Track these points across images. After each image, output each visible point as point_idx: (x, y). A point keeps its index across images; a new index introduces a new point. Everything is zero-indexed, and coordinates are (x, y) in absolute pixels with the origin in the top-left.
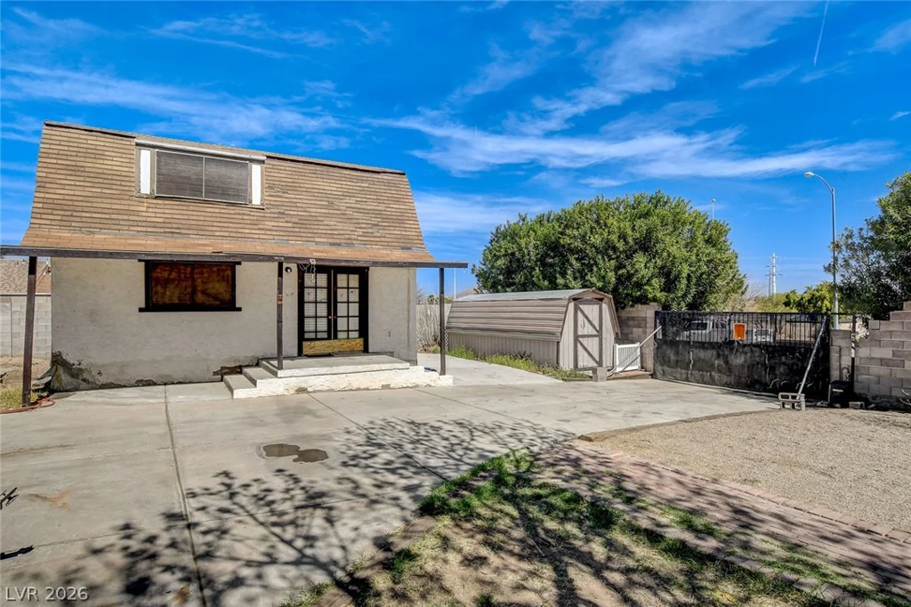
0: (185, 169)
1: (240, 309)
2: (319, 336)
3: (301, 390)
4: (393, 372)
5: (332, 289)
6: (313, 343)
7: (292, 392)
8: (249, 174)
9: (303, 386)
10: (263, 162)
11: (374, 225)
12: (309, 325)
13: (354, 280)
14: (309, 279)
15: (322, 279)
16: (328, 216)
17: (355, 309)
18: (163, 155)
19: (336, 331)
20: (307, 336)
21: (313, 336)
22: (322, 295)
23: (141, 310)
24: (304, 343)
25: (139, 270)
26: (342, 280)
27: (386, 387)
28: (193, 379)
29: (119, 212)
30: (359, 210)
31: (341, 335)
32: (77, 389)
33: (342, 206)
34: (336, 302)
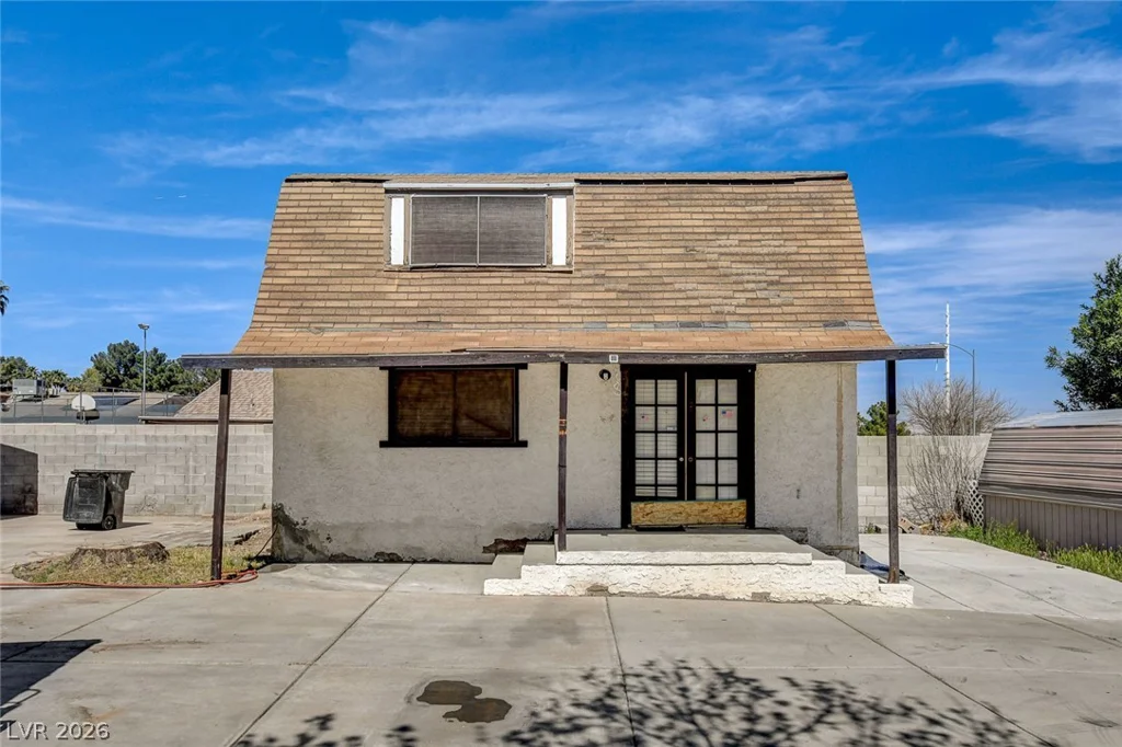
0: (452, 219)
1: (524, 444)
2: (663, 492)
3: (597, 590)
4: (777, 569)
5: (686, 407)
6: (649, 506)
7: (581, 591)
8: (549, 217)
9: (604, 582)
10: (569, 192)
11: (771, 283)
12: (644, 472)
13: (729, 390)
14: (644, 390)
15: (668, 390)
16: (685, 273)
17: (729, 445)
18: (423, 200)
19: (693, 485)
20: (639, 492)
21: (650, 492)
22: (668, 418)
23: (383, 444)
24: (634, 506)
25: (379, 382)
26: (705, 390)
27: (762, 597)
28: (453, 556)
29: (360, 296)
30: (743, 258)
31: (703, 493)
32: (300, 560)
33: (712, 252)
34: (693, 432)
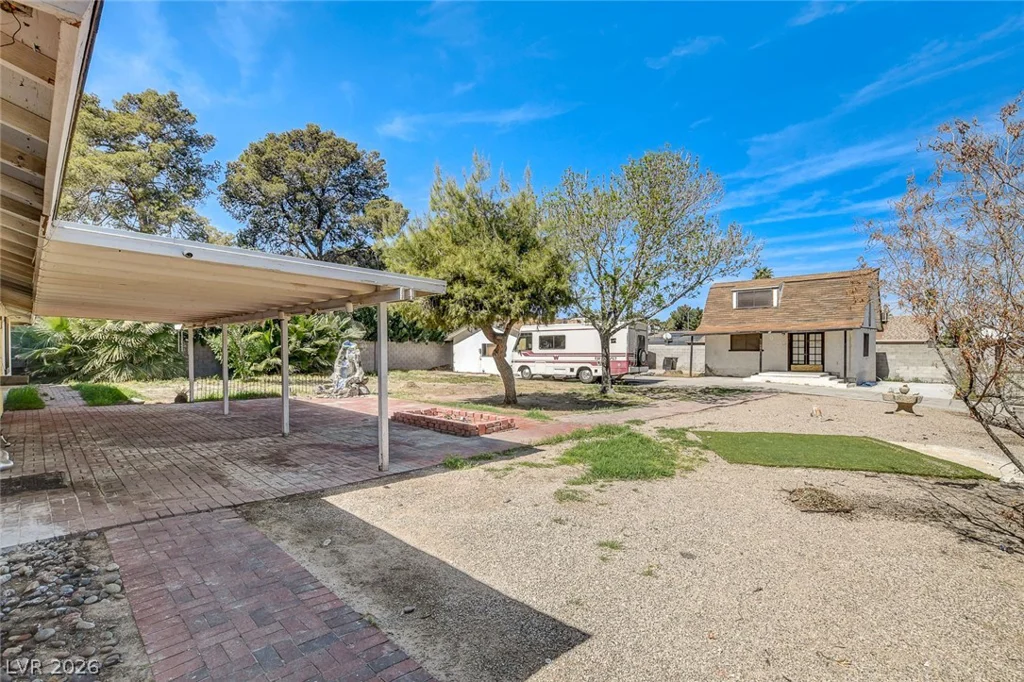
0: (747, 297)
1: (763, 350)
2: (799, 362)
5: (807, 342)
6: (796, 366)
8: (772, 295)
10: (778, 288)
12: (795, 358)
13: (819, 337)
14: (795, 338)
15: (802, 338)
16: (810, 307)
17: (818, 351)
18: (740, 294)
19: (808, 361)
20: (793, 362)
21: (796, 362)
22: (802, 344)
23: (729, 350)
24: (792, 365)
25: (729, 338)
26: (812, 337)
29: (726, 316)
30: (829, 301)
31: (811, 363)
33: (818, 300)
34: (808, 347)
